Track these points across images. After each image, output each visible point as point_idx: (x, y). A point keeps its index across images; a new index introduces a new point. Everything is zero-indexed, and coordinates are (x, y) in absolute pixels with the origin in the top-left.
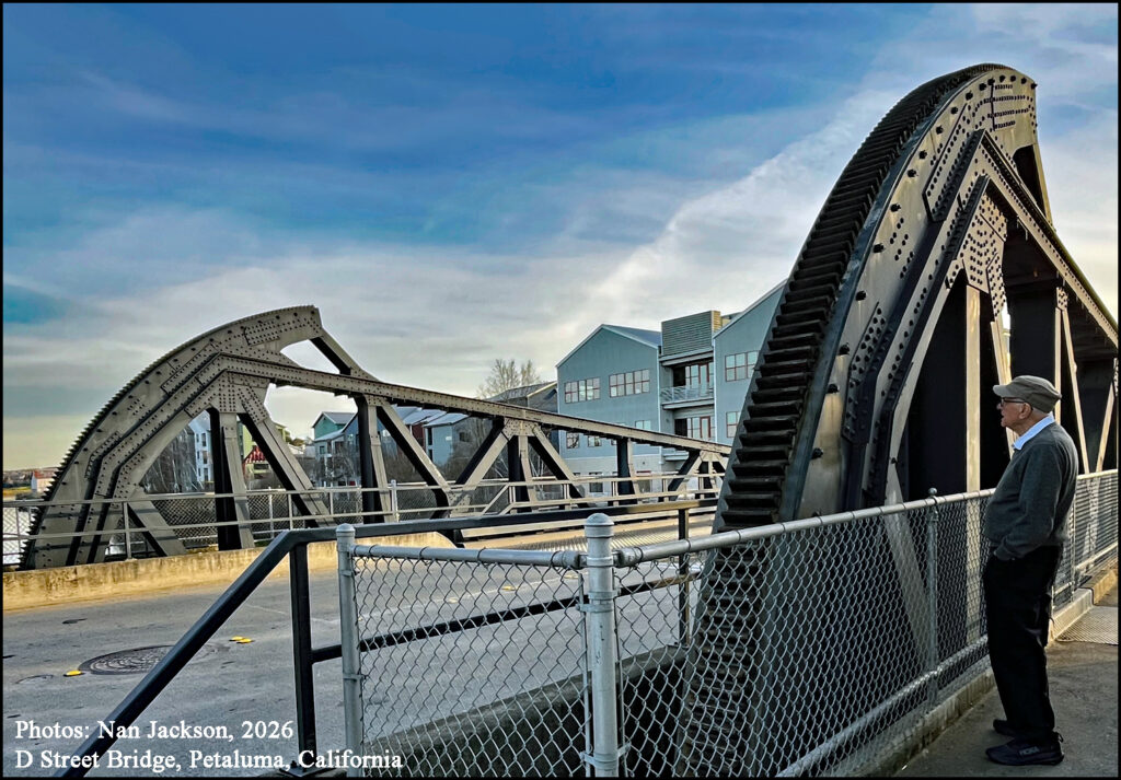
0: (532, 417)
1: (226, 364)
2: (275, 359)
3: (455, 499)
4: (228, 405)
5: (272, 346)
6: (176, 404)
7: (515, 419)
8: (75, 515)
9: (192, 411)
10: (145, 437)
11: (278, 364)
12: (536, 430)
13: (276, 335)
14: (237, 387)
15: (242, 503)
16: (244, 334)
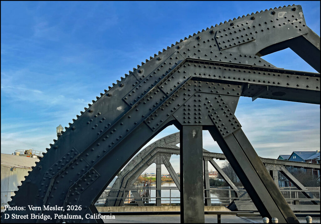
0: (280, 163)
1: (159, 150)
2: (173, 147)
3: (241, 195)
4: (159, 162)
5: (173, 144)
6: (144, 162)
7: (270, 164)
8: (117, 192)
9: (149, 164)
10: (136, 171)
13: (174, 140)
16: (165, 141)
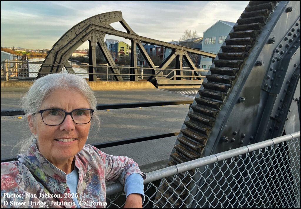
0: (185, 49)
1: (94, 27)
2: (108, 27)
3: (158, 72)
4: (93, 40)
5: (107, 23)
6: (79, 39)
7: (179, 49)
8: (51, 67)
9: (83, 41)
10: (70, 47)
11: (108, 28)
12: (186, 53)
13: (109, 20)
14: (96, 34)
15: (95, 68)
16: (100, 19)
